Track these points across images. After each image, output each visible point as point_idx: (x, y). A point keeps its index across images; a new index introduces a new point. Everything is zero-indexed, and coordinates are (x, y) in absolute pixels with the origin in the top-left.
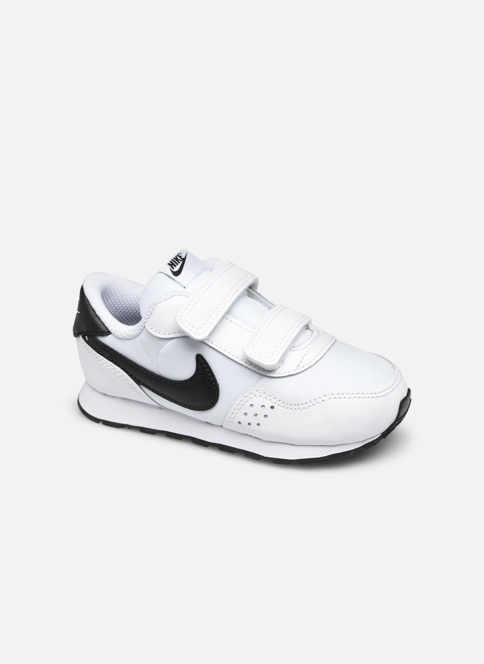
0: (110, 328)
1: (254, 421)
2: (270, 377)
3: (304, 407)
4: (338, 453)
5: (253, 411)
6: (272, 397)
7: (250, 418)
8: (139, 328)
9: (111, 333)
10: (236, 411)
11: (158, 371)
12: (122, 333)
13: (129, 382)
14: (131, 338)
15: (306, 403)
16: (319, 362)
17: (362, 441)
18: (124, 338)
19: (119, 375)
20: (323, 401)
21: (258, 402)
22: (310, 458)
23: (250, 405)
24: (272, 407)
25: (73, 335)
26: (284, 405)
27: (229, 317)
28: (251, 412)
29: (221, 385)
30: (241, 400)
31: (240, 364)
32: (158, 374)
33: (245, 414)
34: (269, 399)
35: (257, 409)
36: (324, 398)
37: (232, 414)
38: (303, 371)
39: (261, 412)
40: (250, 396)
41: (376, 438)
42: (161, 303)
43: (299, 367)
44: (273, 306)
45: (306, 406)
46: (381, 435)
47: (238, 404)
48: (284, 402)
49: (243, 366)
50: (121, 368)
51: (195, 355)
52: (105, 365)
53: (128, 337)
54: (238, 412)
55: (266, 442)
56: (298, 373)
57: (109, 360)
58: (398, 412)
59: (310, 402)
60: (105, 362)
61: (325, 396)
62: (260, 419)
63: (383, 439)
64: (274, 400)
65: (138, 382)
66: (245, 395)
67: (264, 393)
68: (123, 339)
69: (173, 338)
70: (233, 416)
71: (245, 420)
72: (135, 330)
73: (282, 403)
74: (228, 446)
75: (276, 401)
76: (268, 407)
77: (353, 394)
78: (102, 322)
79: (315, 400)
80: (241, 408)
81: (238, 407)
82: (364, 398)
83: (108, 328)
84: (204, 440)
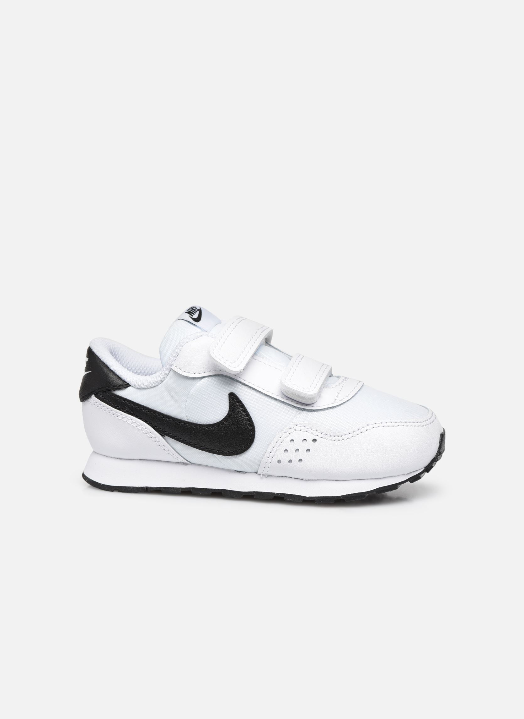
0: (128, 380)
1: (295, 457)
2: (309, 410)
3: (348, 437)
4: (385, 486)
5: (294, 446)
6: (313, 430)
7: (292, 455)
8: (164, 372)
9: (130, 386)
10: (275, 449)
11: (187, 417)
12: (144, 382)
13: (152, 435)
14: (154, 385)
15: (350, 433)
16: (355, 397)
17: (407, 474)
18: (146, 387)
19: (140, 429)
20: (367, 430)
21: (298, 436)
22: (356, 493)
23: (290, 440)
24: (314, 440)
25: (80, 400)
26: (326, 437)
27: (256, 357)
28: (292, 447)
29: (257, 423)
30: (280, 436)
31: (276, 400)
32: (186, 420)
33: (286, 450)
34: (310, 432)
35: (299, 443)
36: (367, 427)
37: (271, 453)
38: (341, 404)
39: (303, 447)
40: (290, 431)
41: (420, 472)
42: (188, 343)
43: (337, 401)
44: (291, 357)
45: (350, 436)
46: (425, 469)
47: (277, 441)
48: (326, 434)
49: (280, 401)
50: (143, 421)
51: (228, 394)
52: (124, 420)
53: (150, 385)
54: (276, 451)
55: (308, 480)
56: (337, 406)
57: (128, 414)
58: (439, 445)
59: (354, 432)
60: (124, 416)
61: (368, 425)
62: (302, 454)
63: (426, 473)
64: (317, 433)
65: (163, 433)
66: (284, 431)
67: (305, 427)
68: (146, 389)
69: (204, 377)
70: (272, 455)
71: (285, 458)
72: (159, 376)
73: (324, 435)
74: (264, 492)
75: (318, 434)
76: (310, 440)
77: (396, 422)
78: (118, 376)
79: (358, 430)
80: (280, 445)
81: (277, 444)
82: (408, 426)
83: (126, 380)
84: (237, 491)
